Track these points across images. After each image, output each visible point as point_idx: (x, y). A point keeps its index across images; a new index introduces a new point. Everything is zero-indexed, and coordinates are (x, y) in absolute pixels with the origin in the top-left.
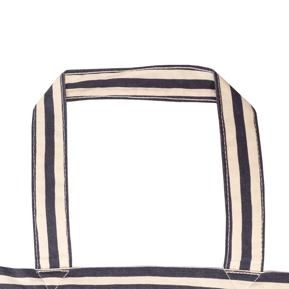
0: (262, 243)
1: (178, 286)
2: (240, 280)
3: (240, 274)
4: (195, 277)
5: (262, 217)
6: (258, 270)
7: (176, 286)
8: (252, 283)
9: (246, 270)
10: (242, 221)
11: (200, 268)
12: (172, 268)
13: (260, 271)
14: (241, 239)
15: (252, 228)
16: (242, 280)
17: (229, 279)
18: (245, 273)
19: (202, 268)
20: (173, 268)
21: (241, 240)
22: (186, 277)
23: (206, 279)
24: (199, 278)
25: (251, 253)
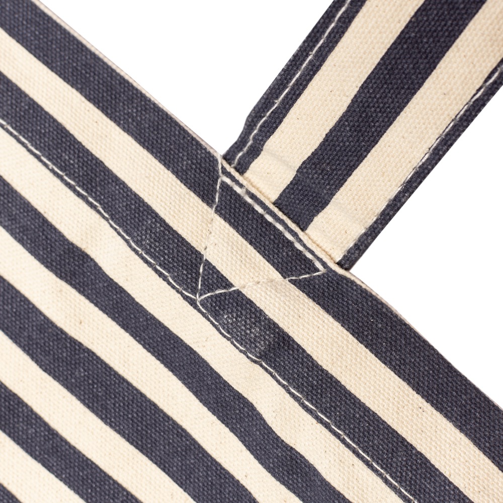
0: (416, 173)
1: (32, 100)
2: (244, 235)
3: (262, 216)
4: (107, 114)
5: (489, 77)
6: (330, 252)
7: (26, 95)
8: (276, 275)
9: (294, 222)
10: (402, 32)
11: (150, 100)
12: (61, 27)
13: (338, 259)
14: (352, 96)
15: (422, 90)
16: (251, 243)
17: (211, 207)
18: (280, 227)
19: (154, 104)
20: (65, 30)
21: (349, 101)
22: (81, 93)
23: (137, 145)
24: (117, 128)
25: (349, 174)
